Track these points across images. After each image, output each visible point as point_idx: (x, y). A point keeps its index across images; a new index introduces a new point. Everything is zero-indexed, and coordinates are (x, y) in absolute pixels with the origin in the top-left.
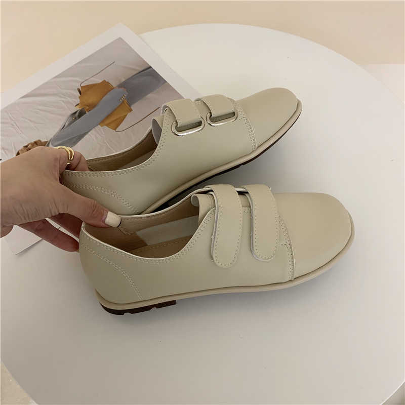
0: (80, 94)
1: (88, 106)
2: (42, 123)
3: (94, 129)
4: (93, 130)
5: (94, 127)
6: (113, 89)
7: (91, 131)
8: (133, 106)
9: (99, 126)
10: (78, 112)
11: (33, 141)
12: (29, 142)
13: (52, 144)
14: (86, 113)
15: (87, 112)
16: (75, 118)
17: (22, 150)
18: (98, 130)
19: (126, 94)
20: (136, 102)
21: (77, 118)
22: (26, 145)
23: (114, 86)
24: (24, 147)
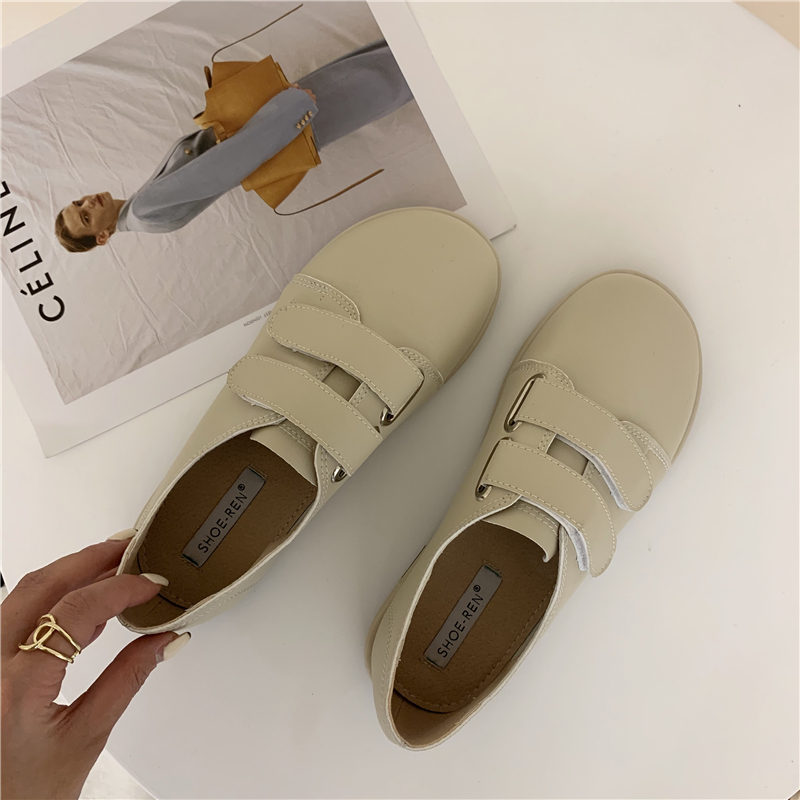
0: (210, 86)
5: (230, 189)
6: (287, 88)
7: (222, 198)
8: (322, 149)
10: (199, 135)
11: (94, 192)
12: (86, 194)
13: (134, 212)
14: (216, 144)
15: (218, 141)
17: (68, 211)
18: (236, 198)
19: (313, 113)
20: (333, 140)
22: (79, 199)
23: (291, 81)
24: (74, 203)
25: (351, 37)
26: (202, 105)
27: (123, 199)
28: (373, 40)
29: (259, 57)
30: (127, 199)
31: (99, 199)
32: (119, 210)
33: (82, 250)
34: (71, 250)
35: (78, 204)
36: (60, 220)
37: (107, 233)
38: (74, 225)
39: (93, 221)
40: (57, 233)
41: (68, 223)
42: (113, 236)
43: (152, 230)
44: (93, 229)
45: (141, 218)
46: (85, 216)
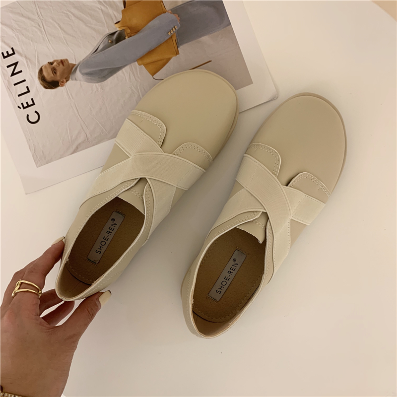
1: (129, 28)
2: (73, 36)
3: (130, 65)
4: (128, 66)
5: (131, 63)
6: (165, 12)
7: (126, 68)
9: (136, 63)
10: (117, 33)
11: (60, 58)
12: (56, 59)
13: (80, 71)
15: (127, 37)
16: (112, 42)
17: (45, 67)
19: (177, 27)
20: (187, 42)
21: (114, 42)
22: (51, 61)
24: (48, 63)
26: (119, 17)
27: (74, 63)
30: (77, 63)
31: (62, 62)
32: (72, 69)
33: (51, 88)
34: (46, 88)
35: (51, 63)
36: (41, 71)
37: (65, 80)
38: (48, 75)
39: (58, 74)
40: (39, 78)
41: (45, 73)
42: (68, 82)
43: (88, 81)
44: (58, 78)
45: (83, 74)
46: (54, 71)
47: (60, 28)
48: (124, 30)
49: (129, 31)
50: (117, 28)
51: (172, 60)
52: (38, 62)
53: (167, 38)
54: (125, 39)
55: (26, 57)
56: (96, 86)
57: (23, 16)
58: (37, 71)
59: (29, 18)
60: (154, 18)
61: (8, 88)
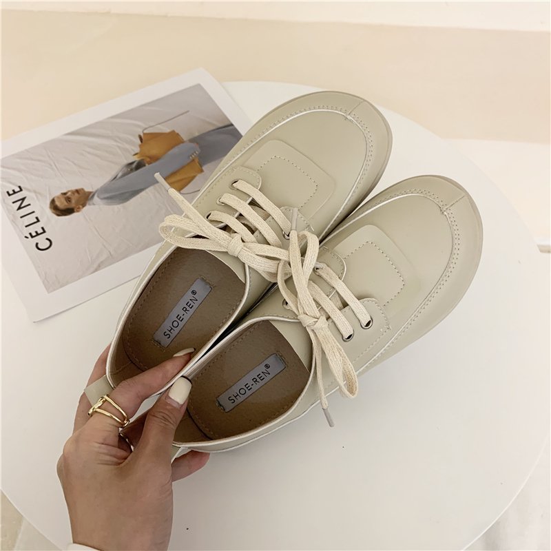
0: (142, 142)
1: (149, 157)
2: (88, 169)
7: (150, 188)
8: (204, 166)
10: (136, 162)
11: (74, 188)
12: (70, 189)
13: (98, 197)
15: (147, 165)
16: (131, 170)
17: (58, 197)
19: (198, 151)
21: (134, 170)
22: (65, 191)
23: (185, 139)
24: (62, 194)
25: (215, 123)
26: (137, 150)
27: (91, 190)
28: (227, 123)
29: (168, 131)
30: (94, 190)
31: (77, 191)
32: (88, 196)
33: (65, 215)
34: (58, 215)
35: (65, 194)
36: (53, 201)
37: (81, 206)
38: (61, 204)
39: (73, 201)
40: (51, 208)
41: (58, 203)
42: (85, 208)
44: (73, 205)
45: (102, 199)
46: (68, 200)
47: (75, 164)
48: (143, 159)
49: (148, 160)
50: (136, 159)
51: (197, 178)
52: (50, 194)
53: (188, 162)
54: (145, 166)
55: (35, 192)
56: (117, 208)
57: (32, 159)
58: (48, 202)
59: (39, 160)
60: (173, 147)
61: (13, 221)
